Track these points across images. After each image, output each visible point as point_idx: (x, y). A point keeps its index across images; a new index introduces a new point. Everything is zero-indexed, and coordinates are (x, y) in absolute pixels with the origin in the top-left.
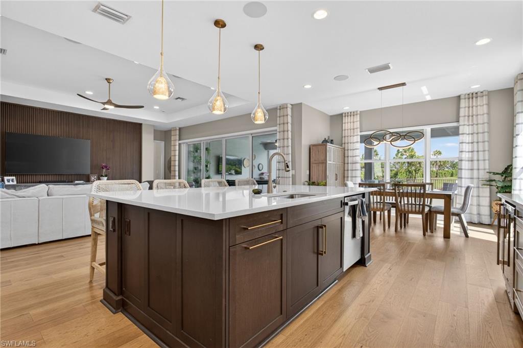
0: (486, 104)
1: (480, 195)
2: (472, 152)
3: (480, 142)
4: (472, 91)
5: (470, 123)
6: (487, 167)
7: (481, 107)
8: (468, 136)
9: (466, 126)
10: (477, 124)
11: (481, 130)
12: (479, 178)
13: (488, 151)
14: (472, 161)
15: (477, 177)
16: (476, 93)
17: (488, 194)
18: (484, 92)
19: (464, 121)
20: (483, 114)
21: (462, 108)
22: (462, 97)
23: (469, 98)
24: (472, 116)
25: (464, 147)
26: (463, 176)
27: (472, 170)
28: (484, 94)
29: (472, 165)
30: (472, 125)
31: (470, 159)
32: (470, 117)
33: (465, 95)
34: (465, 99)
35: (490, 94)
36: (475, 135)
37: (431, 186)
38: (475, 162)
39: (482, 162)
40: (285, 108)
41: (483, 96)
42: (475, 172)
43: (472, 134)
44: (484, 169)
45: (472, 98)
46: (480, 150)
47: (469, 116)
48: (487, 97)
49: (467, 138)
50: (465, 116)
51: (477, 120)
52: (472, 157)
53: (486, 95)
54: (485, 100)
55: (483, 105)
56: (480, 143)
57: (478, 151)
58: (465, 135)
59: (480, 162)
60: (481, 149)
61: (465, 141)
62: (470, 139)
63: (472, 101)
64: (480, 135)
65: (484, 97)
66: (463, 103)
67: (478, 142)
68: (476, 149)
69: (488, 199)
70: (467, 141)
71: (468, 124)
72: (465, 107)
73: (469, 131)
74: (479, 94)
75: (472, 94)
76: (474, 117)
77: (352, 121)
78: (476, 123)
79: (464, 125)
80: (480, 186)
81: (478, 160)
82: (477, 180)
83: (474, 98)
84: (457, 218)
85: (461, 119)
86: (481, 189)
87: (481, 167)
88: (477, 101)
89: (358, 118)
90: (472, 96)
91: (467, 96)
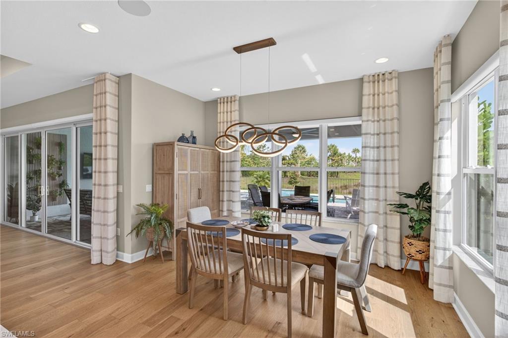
0: (396, 91)
1: (388, 226)
2: (378, 161)
3: (388, 147)
4: (378, 71)
5: (376, 119)
6: (397, 185)
7: (390, 95)
8: (373, 136)
9: (370, 122)
10: (384, 121)
11: (389, 130)
12: (386, 200)
13: (398, 160)
14: (378, 174)
15: (384, 198)
16: (383, 74)
17: (398, 226)
18: (393, 72)
19: (368, 114)
20: (392, 106)
21: (366, 95)
22: (366, 79)
23: (374, 82)
24: (378, 108)
25: (368, 153)
26: (366, 197)
27: (377, 187)
28: (394, 75)
29: (378, 180)
30: (378, 121)
31: (375, 172)
32: (376, 109)
33: (369, 76)
34: (369, 82)
35: (401, 76)
36: (382, 136)
37: (318, 217)
38: (382, 177)
39: (391, 176)
40: (102, 80)
41: (391, 79)
42: (382, 190)
43: (378, 134)
44: (394, 187)
45: (378, 82)
46: (387, 158)
47: (374, 108)
48: (397, 80)
49: (372, 141)
50: (369, 108)
51: (384, 114)
52: (378, 168)
53: (395, 78)
54: (394, 84)
55: (392, 93)
56: (387, 149)
57: (385, 160)
58: (369, 136)
59: (388, 176)
60: (389, 157)
61: (369, 145)
62: (376, 141)
63: (378, 86)
64: (388, 137)
65: (394, 79)
66: (367, 89)
67: (385, 147)
68: (382, 158)
69: (398, 232)
70: (372, 145)
71: (373, 120)
72: (369, 95)
73: (374, 131)
74: (387, 76)
75: (378, 75)
76: (381, 108)
77: (229, 110)
78: (383, 119)
79: (368, 121)
80: (388, 212)
81: (385, 174)
82: (384, 202)
83: (381, 82)
84: (349, 295)
85: (364, 111)
86: (388, 217)
87: (389, 184)
88: (384, 86)
89: (236, 106)
90: (379, 78)
91: (371, 78)
